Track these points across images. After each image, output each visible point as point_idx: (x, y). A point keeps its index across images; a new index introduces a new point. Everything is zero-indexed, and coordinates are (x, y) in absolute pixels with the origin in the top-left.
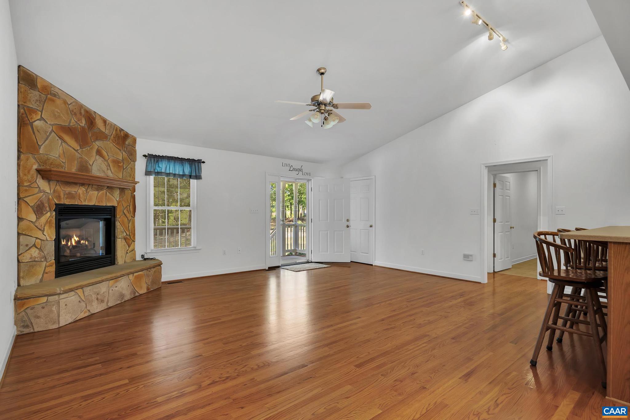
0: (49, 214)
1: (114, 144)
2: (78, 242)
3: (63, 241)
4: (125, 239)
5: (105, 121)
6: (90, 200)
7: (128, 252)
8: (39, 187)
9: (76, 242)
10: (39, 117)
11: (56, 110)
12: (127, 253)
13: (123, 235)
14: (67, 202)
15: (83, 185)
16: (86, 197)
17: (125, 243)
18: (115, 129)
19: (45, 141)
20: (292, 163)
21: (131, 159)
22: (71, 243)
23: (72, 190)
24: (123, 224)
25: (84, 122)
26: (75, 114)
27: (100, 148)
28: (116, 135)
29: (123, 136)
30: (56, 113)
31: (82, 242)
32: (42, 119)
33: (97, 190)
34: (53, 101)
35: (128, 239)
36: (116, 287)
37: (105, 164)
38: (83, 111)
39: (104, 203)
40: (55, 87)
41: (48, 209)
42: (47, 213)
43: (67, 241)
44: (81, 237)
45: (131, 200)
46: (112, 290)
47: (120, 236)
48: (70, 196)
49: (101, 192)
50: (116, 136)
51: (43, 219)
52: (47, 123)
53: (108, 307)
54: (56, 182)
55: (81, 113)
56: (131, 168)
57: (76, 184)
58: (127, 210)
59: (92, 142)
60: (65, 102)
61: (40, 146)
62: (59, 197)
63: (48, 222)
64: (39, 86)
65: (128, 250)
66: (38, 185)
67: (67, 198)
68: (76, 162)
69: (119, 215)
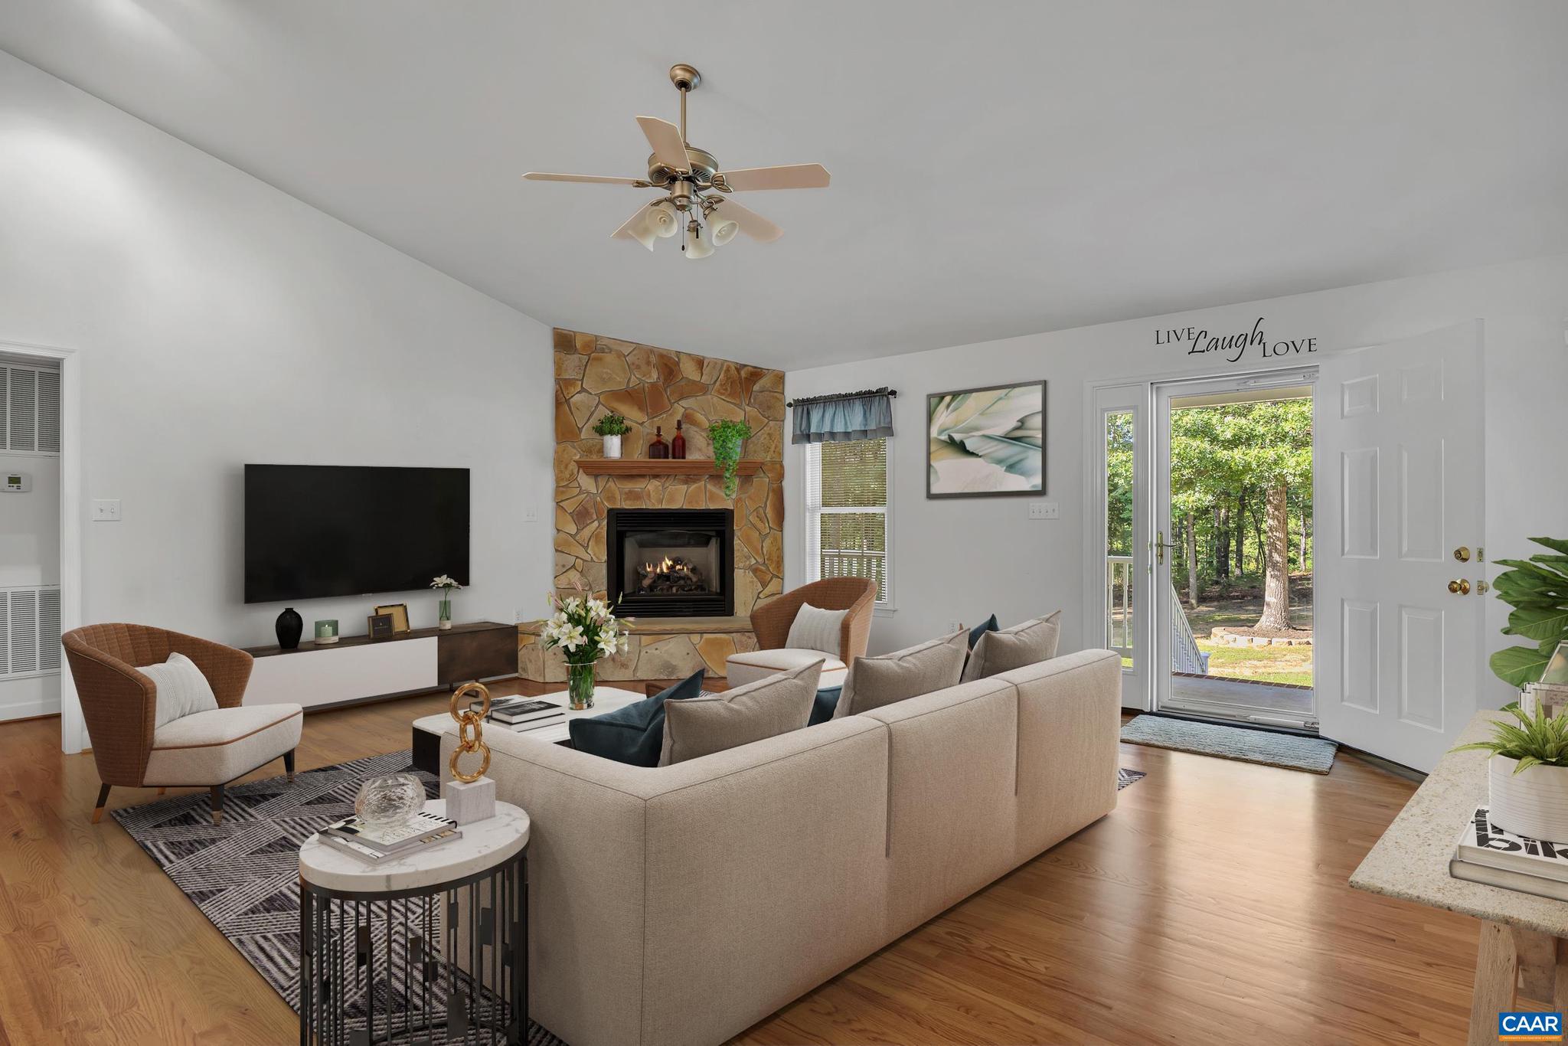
0: (596, 524)
1: (723, 397)
2: (671, 568)
3: (649, 567)
4: (755, 571)
5: (700, 363)
6: (672, 500)
7: (761, 596)
8: (580, 486)
9: (668, 568)
10: (579, 389)
11: (605, 370)
12: (758, 597)
13: (748, 563)
14: (627, 505)
15: (656, 476)
16: (664, 496)
17: (752, 578)
18: (725, 368)
19: (589, 419)
20: (1198, 321)
21: (769, 417)
22: (662, 569)
23: (638, 486)
24: (748, 541)
25: (655, 375)
26: (638, 367)
27: (688, 411)
28: (728, 379)
29: (744, 378)
30: (605, 376)
31: (678, 567)
32: (583, 390)
33: (686, 482)
34: (599, 359)
35: (761, 571)
36: (656, 649)
37: (701, 435)
38: (653, 359)
39: (703, 504)
40: (602, 337)
41: (595, 517)
42: (594, 521)
43: (655, 567)
44: (676, 561)
45: (768, 496)
46: (647, 652)
47: (741, 565)
48: (632, 495)
49: (694, 487)
50: (726, 381)
51: (587, 532)
52: (591, 394)
53: (635, 678)
54: (608, 477)
55: (648, 363)
56: (769, 434)
57: (643, 476)
58: (758, 517)
59: (672, 404)
60: (621, 355)
61: (580, 430)
62: (611, 498)
63: (595, 535)
64: (578, 345)
65: (760, 593)
66: (579, 484)
67: (625, 500)
68: (642, 442)
69: (737, 526)
